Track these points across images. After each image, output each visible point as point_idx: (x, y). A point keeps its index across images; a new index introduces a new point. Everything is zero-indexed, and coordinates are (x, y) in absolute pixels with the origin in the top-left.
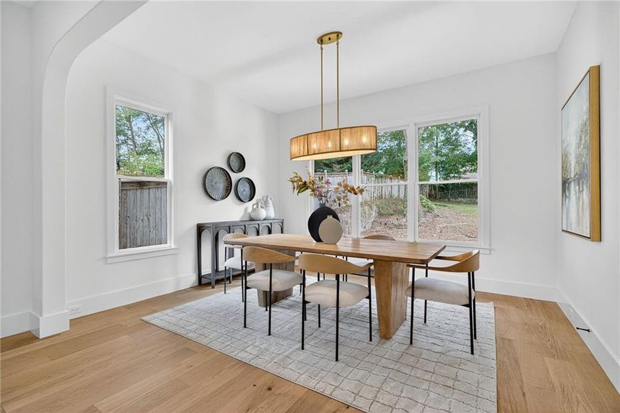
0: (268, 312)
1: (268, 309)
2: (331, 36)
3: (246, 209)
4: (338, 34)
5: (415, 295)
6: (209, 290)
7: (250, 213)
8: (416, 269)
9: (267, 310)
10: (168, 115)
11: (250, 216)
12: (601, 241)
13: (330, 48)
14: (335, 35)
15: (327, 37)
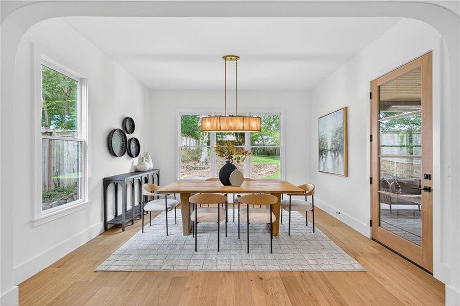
0: (195, 238)
1: (195, 235)
2: (232, 58)
3: (133, 163)
4: (237, 58)
5: (291, 209)
6: (119, 234)
7: (135, 166)
8: (292, 196)
9: (194, 237)
10: (81, 79)
11: (136, 169)
12: (347, 176)
13: (231, 64)
14: (235, 58)
15: (230, 58)
